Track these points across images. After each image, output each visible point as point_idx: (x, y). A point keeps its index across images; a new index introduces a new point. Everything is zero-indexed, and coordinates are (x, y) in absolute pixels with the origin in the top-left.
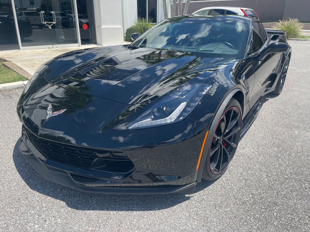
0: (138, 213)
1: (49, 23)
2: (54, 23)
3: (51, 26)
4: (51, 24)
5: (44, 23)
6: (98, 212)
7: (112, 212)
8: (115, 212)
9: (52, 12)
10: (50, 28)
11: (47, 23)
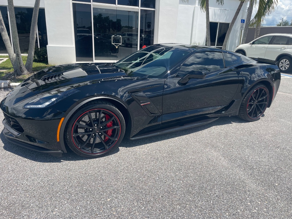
0: (26, 160)
1: (117, 44)
2: (121, 44)
3: (118, 46)
4: (118, 45)
5: (113, 44)
6: (11, 153)
7: (16, 155)
8: (17, 156)
9: (120, 36)
10: (117, 47)
11: (115, 44)
